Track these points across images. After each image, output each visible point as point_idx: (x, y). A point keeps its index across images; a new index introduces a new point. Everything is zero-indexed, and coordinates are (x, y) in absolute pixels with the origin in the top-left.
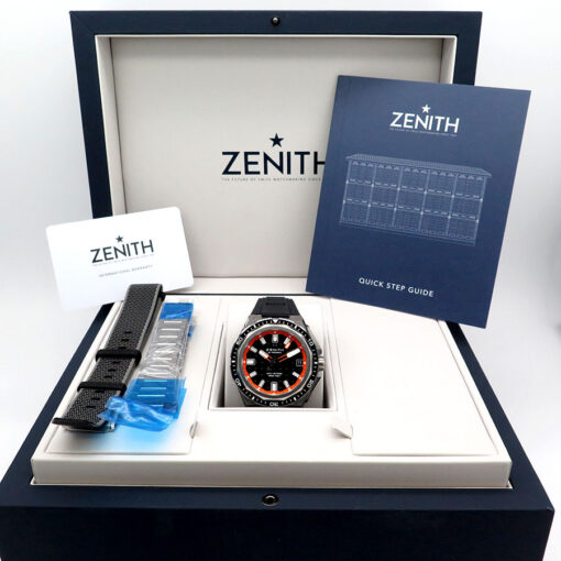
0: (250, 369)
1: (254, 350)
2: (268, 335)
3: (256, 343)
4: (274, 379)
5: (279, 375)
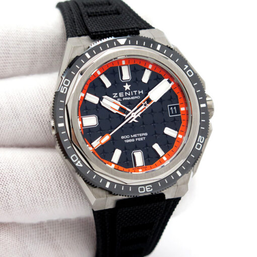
0: (90, 134)
1: (93, 99)
2: (112, 70)
3: (94, 86)
4: (136, 146)
5: (142, 136)
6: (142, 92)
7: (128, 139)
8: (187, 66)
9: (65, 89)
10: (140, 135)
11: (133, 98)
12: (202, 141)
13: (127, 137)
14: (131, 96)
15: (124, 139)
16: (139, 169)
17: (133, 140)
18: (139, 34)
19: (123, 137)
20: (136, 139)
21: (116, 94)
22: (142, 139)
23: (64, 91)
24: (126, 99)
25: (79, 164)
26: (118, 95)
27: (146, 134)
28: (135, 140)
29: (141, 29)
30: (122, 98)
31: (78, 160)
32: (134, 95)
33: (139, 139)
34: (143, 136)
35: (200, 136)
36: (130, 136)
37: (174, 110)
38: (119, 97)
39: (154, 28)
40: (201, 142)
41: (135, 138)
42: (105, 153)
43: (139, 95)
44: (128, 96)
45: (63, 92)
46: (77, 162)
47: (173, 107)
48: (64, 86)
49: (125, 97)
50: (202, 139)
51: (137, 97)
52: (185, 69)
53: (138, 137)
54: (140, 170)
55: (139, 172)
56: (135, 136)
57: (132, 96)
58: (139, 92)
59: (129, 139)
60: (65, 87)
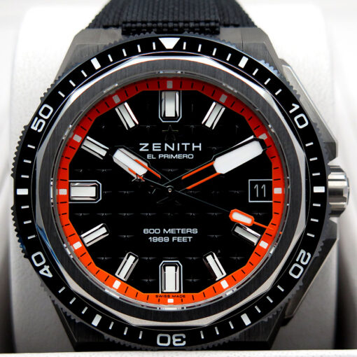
6: (200, 147)
7: (156, 236)
8: (297, 107)
9: (41, 124)
10: (183, 231)
11: (178, 156)
12: (305, 260)
13: (155, 231)
14: (175, 152)
15: (149, 235)
16: (169, 297)
17: (167, 240)
18: (218, 33)
19: (146, 231)
20: (173, 239)
21: (147, 145)
22: (184, 239)
23: (39, 128)
24: (164, 156)
25: (46, 272)
26: (150, 147)
27: (195, 231)
28: (171, 239)
29: (226, 25)
30: (156, 154)
31: (46, 264)
32: (182, 151)
33: (179, 239)
34: (189, 234)
35: (302, 252)
36: (162, 231)
37: (261, 191)
38: (151, 152)
39: (256, 26)
40: (302, 262)
41: (170, 236)
42: (106, 256)
43: (192, 152)
44: (169, 152)
45: (35, 129)
46: (42, 267)
47: (260, 184)
48: (40, 118)
49: (163, 152)
50: (306, 256)
51: (187, 156)
52: (291, 112)
53: (177, 235)
54: (171, 301)
55: (166, 303)
56: (171, 231)
57: (178, 153)
58: (194, 147)
59: (158, 236)
60: (41, 121)
